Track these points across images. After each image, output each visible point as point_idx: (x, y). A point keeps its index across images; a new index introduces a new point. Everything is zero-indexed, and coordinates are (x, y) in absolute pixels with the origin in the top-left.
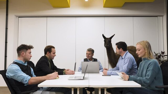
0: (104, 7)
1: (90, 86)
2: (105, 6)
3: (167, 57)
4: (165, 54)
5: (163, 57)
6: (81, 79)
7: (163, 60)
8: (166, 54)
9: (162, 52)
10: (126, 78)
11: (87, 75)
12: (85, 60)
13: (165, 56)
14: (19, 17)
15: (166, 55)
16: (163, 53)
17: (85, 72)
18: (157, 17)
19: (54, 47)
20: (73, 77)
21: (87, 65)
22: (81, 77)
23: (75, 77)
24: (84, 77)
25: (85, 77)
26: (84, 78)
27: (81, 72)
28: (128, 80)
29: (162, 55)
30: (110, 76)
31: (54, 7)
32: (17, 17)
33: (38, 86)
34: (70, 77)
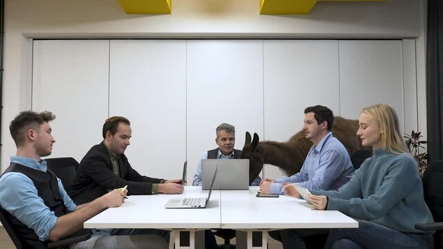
0: (262, 13)
1: (224, 225)
2: (266, 11)
3: (425, 145)
4: (421, 139)
5: (416, 146)
6: (200, 207)
7: (417, 154)
8: (424, 137)
9: (413, 132)
10: (320, 202)
11: (215, 196)
12: (212, 155)
13: (421, 144)
14: (34, 39)
15: (423, 142)
16: (416, 135)
17: (210, 187)
18: (401, 39)
19: (126, 122)
20: (179, 201)
21: (217, 170)
22: (200, 199)
23: (185, 201)
24: (207, 201)
25: (210, 199)
26: (208, 204)
27: (200, 188)
28: (326, 209)
29: (413, 140)
30: (278, 197)
31: (128, 13)
32: (30, 38)
33: (85, 227)
34: (172, 201)
